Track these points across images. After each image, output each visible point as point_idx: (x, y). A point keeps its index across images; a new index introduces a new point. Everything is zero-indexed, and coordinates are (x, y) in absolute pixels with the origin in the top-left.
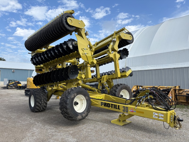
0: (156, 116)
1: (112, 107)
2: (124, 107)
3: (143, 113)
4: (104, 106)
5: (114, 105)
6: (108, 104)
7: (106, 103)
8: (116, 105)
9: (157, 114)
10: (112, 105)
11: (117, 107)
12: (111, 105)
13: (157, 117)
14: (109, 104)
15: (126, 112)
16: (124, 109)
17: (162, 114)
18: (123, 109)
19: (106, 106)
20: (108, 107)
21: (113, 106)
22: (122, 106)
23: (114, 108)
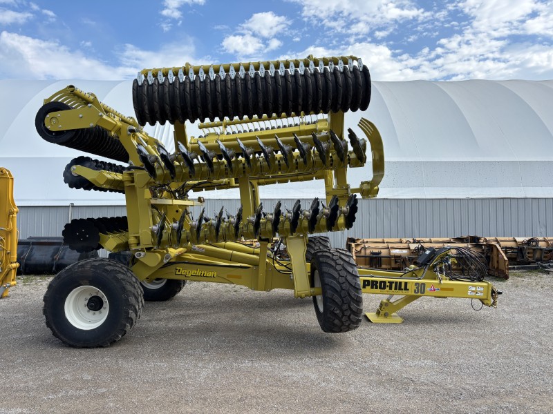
0: (473, 291)
1: (391, 288)
2: (416, 284)
3: (452, 290)
4: (372, 288)
5: (396, 283)
6: (381, 282)
7: (377, 282)
8: (400, 283)
9: (474, 289)
10: (391, 283)
11: (403, 287)
12: (388, 284)
13: (474, 294)
14: (385, 282)
15: (421, 293)
16: (417, 288)
17: (481, 286)
18: (415, 288)
19: (376, 288)
20: (380, 288)
21: (394, 285)
22: (412, 282)
23: (396, 289)
